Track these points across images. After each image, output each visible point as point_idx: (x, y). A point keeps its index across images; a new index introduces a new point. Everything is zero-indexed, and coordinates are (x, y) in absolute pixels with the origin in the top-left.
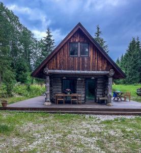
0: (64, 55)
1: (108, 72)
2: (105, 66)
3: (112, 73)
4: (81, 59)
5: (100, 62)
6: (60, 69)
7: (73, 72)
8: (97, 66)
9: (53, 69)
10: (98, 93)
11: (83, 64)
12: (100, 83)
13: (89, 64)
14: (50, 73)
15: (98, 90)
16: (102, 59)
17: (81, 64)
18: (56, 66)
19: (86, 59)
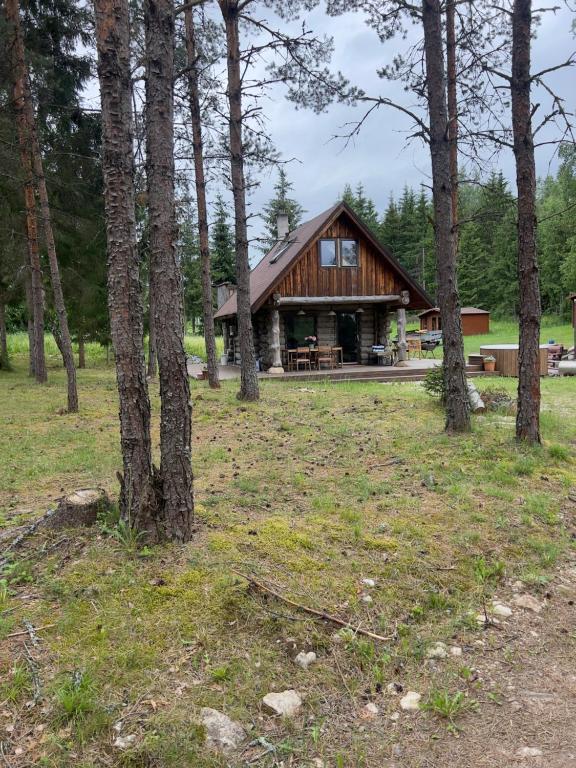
0: (309, 265)
1: (397, 297)
2: (391, 285)
3: (407, 300)
4: (343, 273)
5: (380, 277)
6: (302, 295)
7: (329, 299)
8: (376, 285)
9: (288, 295)
10: (363, 342)
11: (348, 283)
12: (366, 322)
13: (359, 283)
14: (284, 305)
15: (363, 336)
16: (384, 272)
17: (344, 281)
18: (295, 289)
19: (353, 272)
